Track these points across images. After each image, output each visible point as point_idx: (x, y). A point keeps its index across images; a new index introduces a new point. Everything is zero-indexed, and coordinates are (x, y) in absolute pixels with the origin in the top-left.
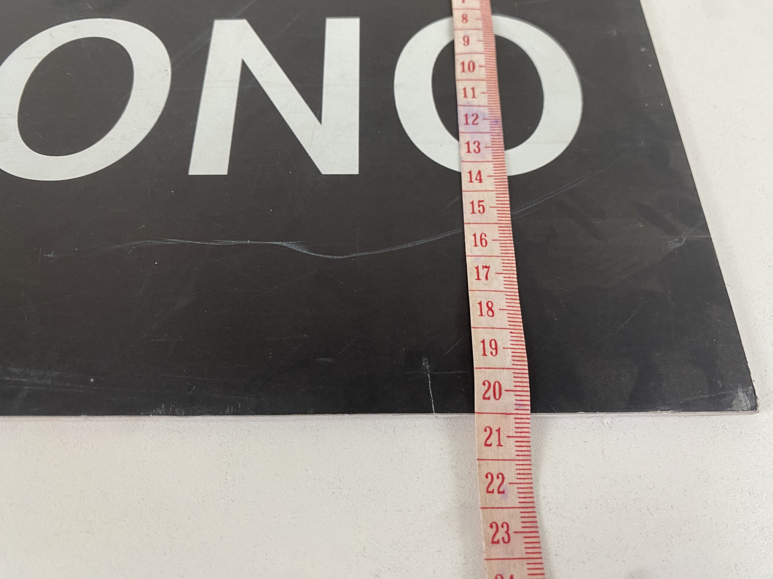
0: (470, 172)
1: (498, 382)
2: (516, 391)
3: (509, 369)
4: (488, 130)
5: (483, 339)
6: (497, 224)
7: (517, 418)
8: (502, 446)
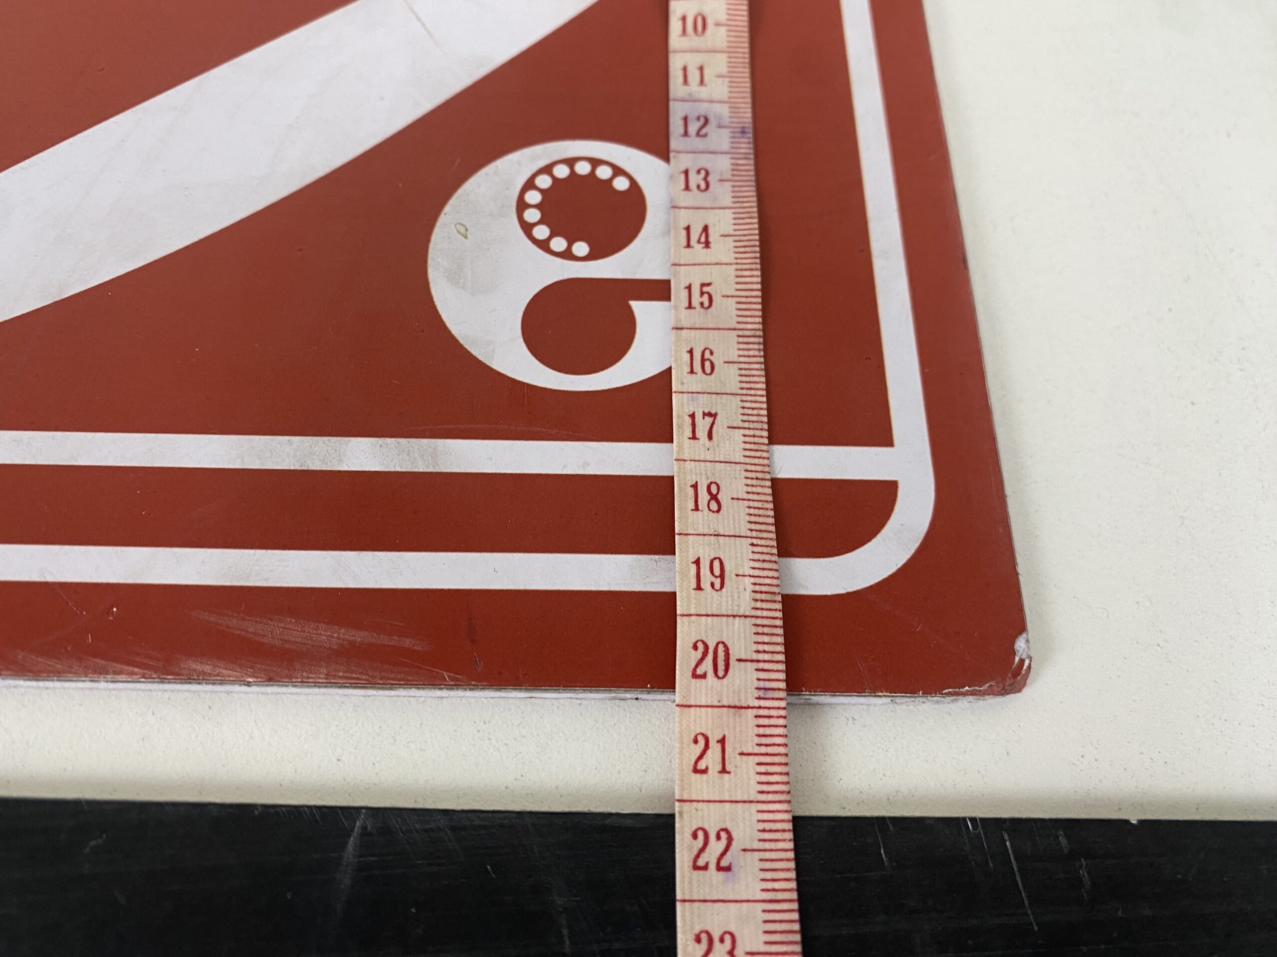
0: (688, 229)
1: (723, 643)
2: (758, 661)
3: (746, 617)
4: (726, 146)
5: (696, 557)
6: (735, 329)
7: (760, 717)
8: (729, 773)
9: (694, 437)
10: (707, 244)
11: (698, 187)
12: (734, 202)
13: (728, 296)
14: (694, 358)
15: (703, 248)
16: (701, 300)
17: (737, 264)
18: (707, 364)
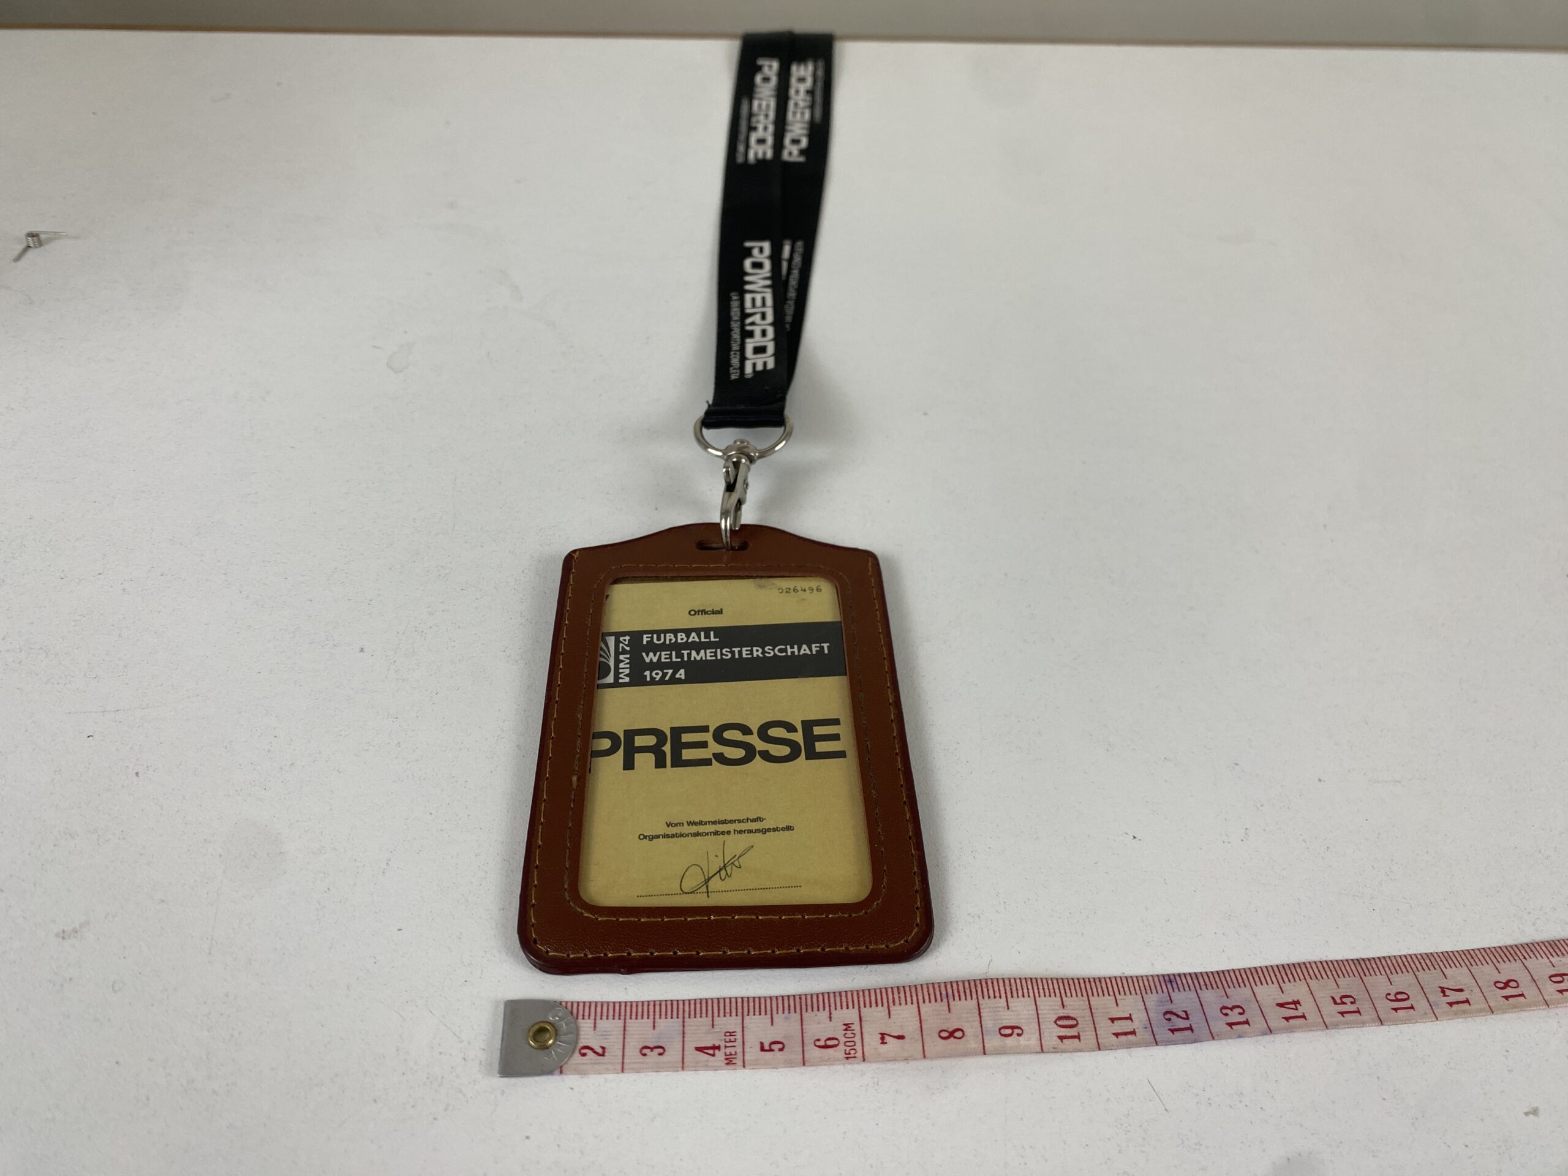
0: (1286, 1018)
9: (1467, 1001)
10: (1296, 1003)
11: (1240, 1014)
12: (1245, 986)
13: (1337, 984)
14: (1399, 1007)
15: (1300, 1005)
16: (1349, 1003)
17: (1305, 979)
18: (1399, 997)
